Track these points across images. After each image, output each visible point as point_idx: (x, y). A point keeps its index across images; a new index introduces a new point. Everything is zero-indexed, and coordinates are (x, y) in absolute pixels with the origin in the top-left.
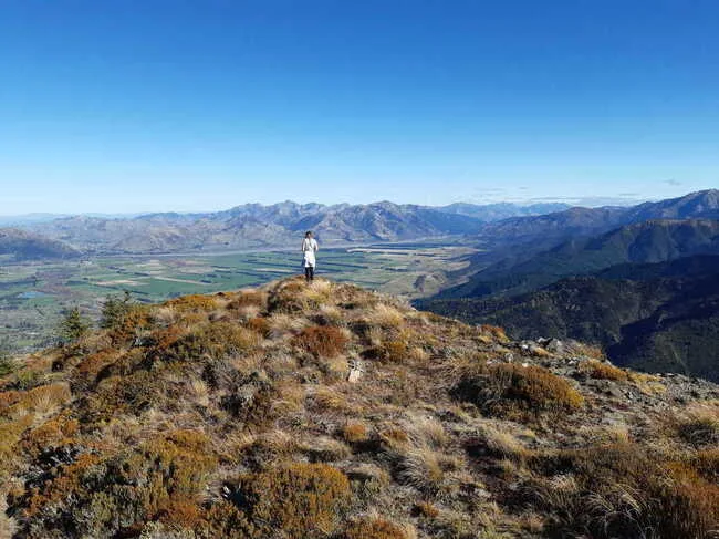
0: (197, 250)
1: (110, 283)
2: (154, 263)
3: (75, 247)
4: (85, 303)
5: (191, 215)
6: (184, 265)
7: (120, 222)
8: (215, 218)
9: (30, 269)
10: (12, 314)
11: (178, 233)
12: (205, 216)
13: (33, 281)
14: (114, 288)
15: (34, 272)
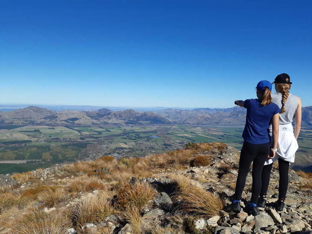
0: (217, 124)
1: (182, 135)
2: (198, 128)
3: (170, 120)
4: (172, 142)
5: (215, 109)
6: (211, 130)
7: (187, 111)
8: (226, 111)
9: (154, 127)
10: (147, 143)
11: (209, 117)
12: (221, 110)
13: (155, 132)
14: (183, 137)
15: (156, 129)
